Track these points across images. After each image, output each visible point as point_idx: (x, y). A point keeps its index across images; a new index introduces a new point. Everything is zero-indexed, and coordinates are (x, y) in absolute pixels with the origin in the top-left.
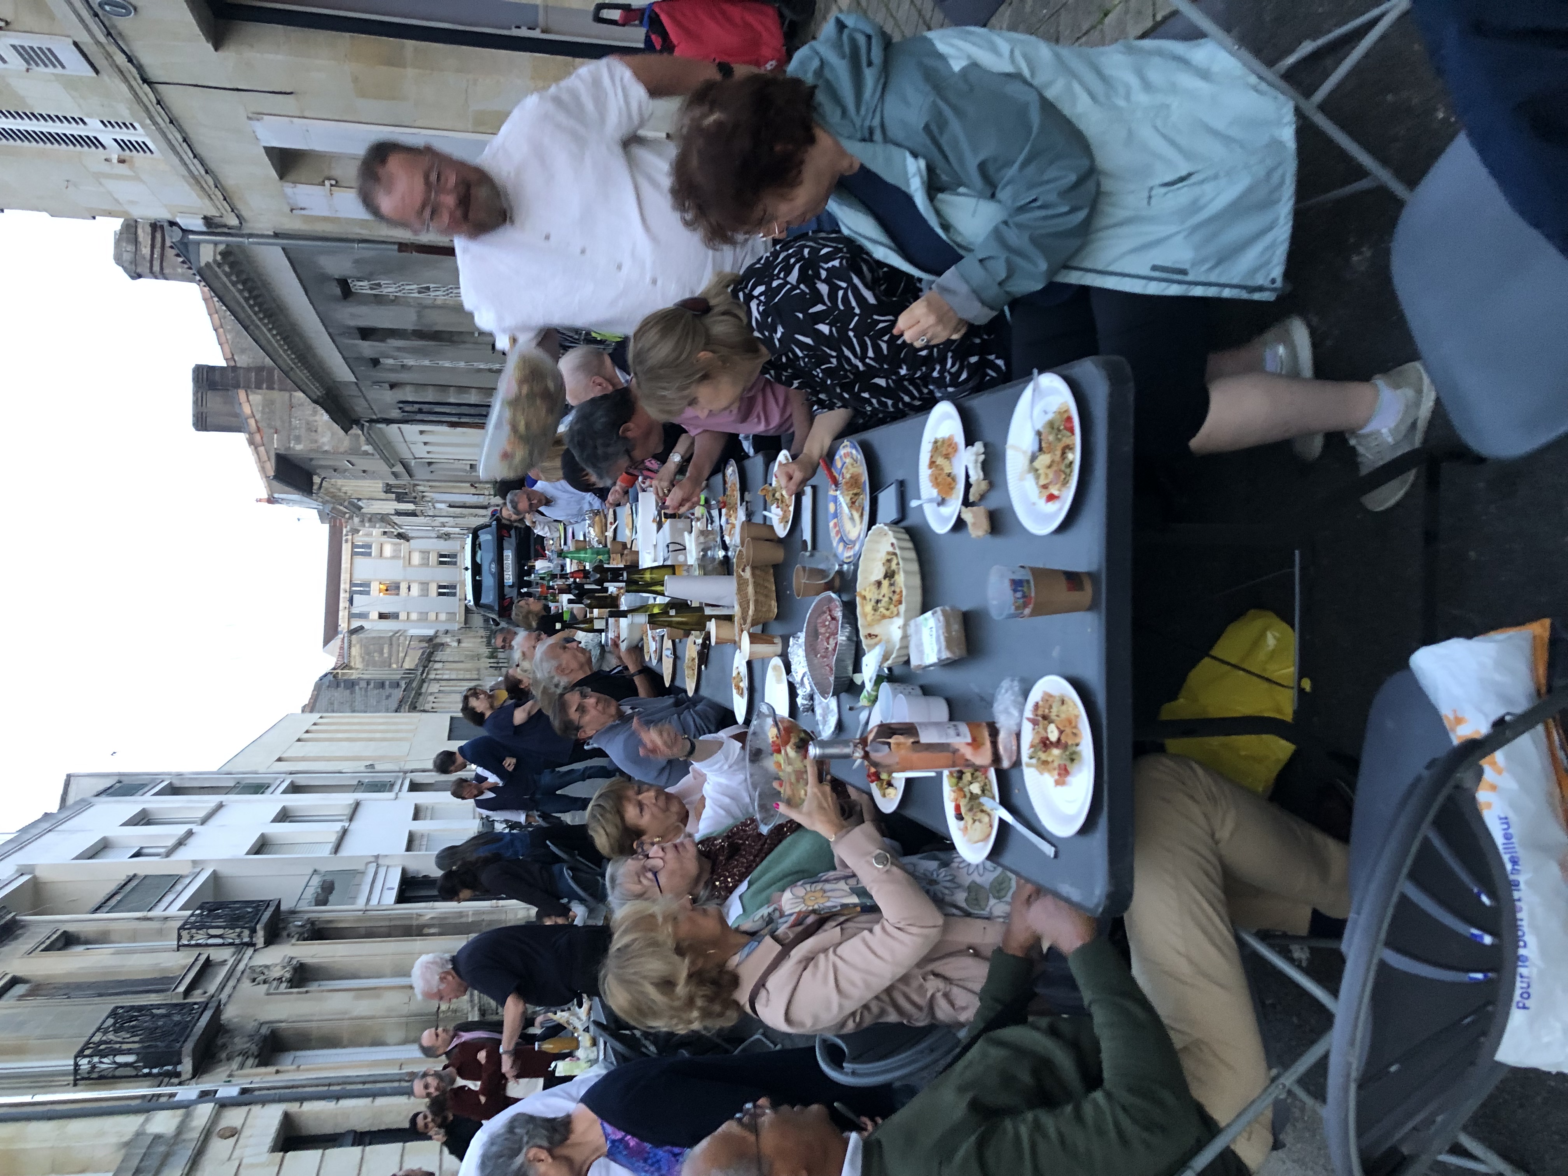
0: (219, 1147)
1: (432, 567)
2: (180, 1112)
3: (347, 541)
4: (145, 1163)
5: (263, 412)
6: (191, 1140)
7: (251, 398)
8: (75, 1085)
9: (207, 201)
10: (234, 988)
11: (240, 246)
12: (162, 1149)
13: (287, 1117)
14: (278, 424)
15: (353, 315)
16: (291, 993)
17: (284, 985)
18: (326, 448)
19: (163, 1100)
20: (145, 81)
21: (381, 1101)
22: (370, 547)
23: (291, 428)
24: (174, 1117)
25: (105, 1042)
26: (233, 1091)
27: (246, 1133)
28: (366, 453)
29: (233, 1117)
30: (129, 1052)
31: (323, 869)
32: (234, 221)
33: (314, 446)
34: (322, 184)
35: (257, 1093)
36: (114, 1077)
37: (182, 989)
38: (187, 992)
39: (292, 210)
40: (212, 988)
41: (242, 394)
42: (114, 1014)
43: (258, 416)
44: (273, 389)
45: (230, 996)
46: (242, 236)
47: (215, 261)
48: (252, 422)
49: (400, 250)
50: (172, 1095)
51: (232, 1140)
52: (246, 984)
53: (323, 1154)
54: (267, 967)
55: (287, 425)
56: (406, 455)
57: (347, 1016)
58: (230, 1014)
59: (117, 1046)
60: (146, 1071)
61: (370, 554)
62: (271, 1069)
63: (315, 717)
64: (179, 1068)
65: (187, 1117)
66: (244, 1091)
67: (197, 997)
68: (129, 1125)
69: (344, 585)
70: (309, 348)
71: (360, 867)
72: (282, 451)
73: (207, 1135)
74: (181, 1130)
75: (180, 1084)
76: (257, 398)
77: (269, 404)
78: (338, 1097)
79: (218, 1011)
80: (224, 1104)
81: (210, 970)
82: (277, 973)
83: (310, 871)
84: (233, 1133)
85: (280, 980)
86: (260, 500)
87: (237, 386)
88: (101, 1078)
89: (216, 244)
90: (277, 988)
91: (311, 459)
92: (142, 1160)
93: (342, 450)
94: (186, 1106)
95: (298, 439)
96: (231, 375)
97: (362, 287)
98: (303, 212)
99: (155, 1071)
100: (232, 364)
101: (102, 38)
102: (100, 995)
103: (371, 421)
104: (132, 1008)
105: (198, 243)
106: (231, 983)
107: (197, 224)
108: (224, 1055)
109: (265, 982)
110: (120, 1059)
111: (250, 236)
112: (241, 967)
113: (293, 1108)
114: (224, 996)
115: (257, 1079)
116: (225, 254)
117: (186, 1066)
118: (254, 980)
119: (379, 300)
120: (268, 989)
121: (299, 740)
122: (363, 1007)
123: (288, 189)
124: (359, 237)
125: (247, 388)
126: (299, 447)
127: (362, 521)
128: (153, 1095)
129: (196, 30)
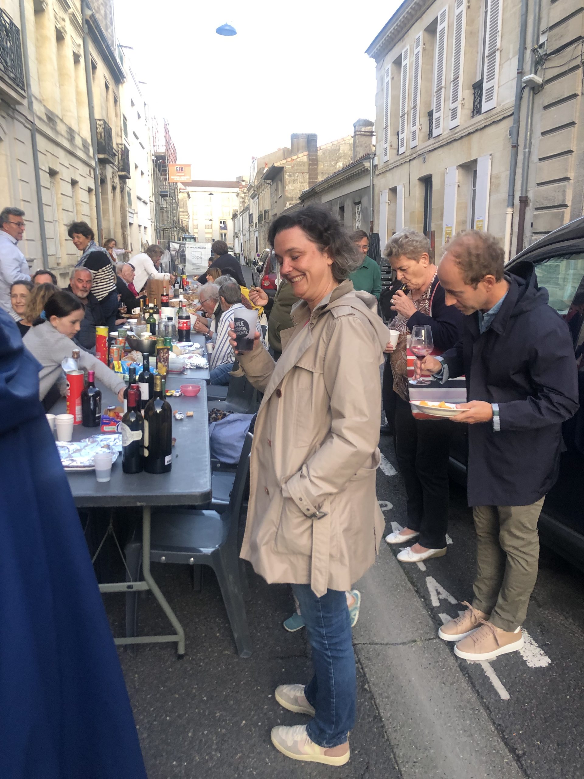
4: (86, 149)
5: (300, 162)
6: (89, 161)
7: (305, 157)
9: (382, 167)
10: (112, 167)
11: (370, 173)
12: (88, 153)
13: (92, 190)
14: (295, 168)
15: (348, 205)
16: (111, 186)
17: (112, 183)
18: (287, 187)
19: (94, 151)
20: (410, 160)
23: (294, 173)
24: (92, 155)
26: (97, 172)
28: (286, 204)
30: (105, 136)
32: (377, 173)
33: (288, 183)
34: (389, 200)
36: (97, 132)
39: (380, 190)
41: (307, 153)
43: (298, 160)
44: (309, 166)
45: (110, 165)
46: (373, 175)
47: (365, 167)
48: (296, 157)
50: (96, 153)
52: (112, 171)
54: (116, 177)
55: (295, 171)
58: (108, 167)
59: (106, 132)
62: (100, 183)
66: (96, 175)
68: (90, 141)
72: (285, 169)
73: (90, 166)
74: (90, 157)
75: (97, 156)
76: (305, 159)
77: (303, 164)
78: (97, 206)
80: (95, 170)
82: (114, 180)
84: (91, 174)
87: (309, 151)
88: (97, 128)
89: (370, 167)
91: (281, 181)
92: (86, 147)
93: (286, 193)
94: (94, 158)
95: (290, 176)
96: (314, 149)
97: (358, 208)
98: (380, 194)
99: (99, 148)
100: (318, 149)
101: (418, 153)
105: (370, 162)
107: (376, 162)
108: (102, 167)
109: (113, 177)
110: (103, 134)
111: (373, 177)
112: (115, 168)
115: (98, 179)
116: (367, 169)
117: (100, 156)
118: (113, 173)
119: (354, 214)
120: (111, 178)
123: (387, 191)
124: (374, 209)
125: (309, 155)
126: (286, 176)
128: (95, 148)
129: (421, 176)
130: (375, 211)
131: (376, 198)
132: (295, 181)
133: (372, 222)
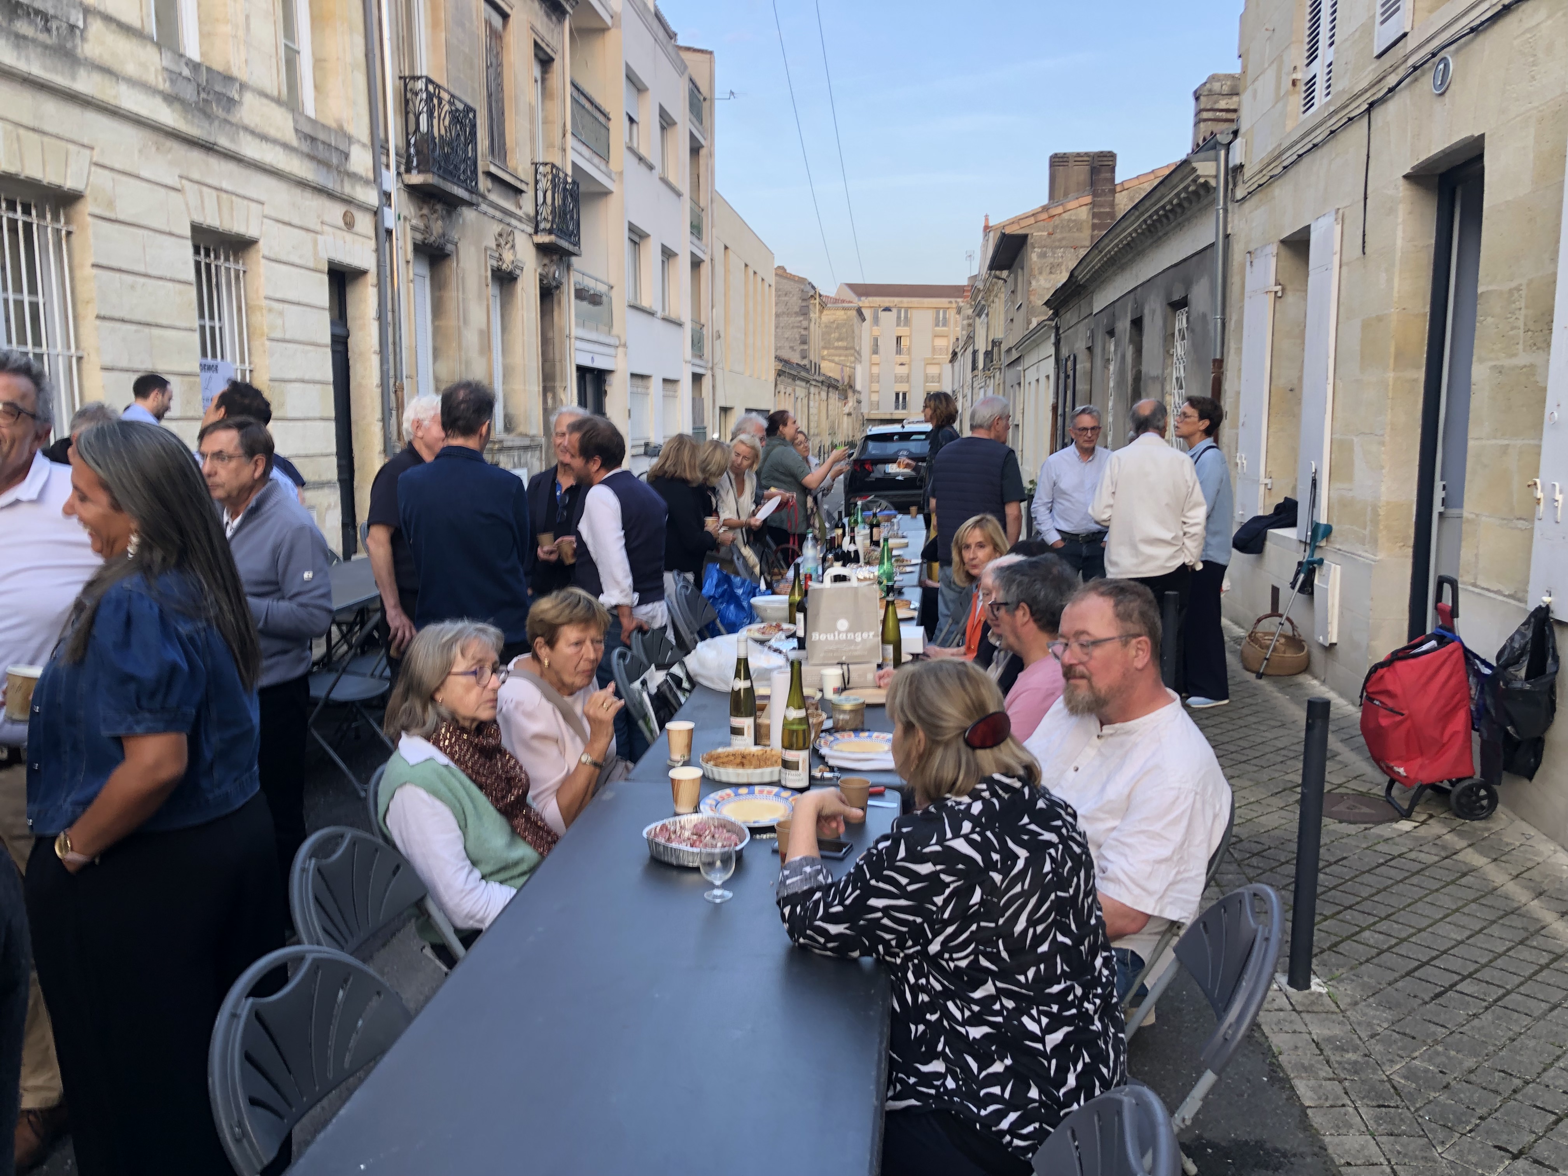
0: (335, 212)
1: (925, 386)
2: (371, 176)
3: (950, 302)
4: (321, 147)
5: (1069, 220)
6: (342, 187)
7: (1084, 208)
8: (400, 78)
9: (1257, 168)
10: (493, 217)
11: (1215, 201)
12: (335, 161)
13: (362, 273)
14: (1058, 236)
15: (1153, 312)
16: (486, 271)
17: (495, 264)
18: (1034, 283)
19: (384, 159)
20: (1372, 105)
21: (375, 360)
22: (944, 325)
23: (1054, 248)
24: (367, 170)
25: (440, 103)
26: (390, 221)
27: (348, 237)
28: (1029, 322)
29: (364, 223)
30: (430, 125)
31: (614, 294)
32: (1240, 193)
33: (1036, 272)
34: (1277, 283)
35: (387, 244)
36: (407, 113)
37: (493, 169)
38: (489, 174)
39: (1249, 252)
40: (493, 197)
41: (1088, 199)
42: (469, 109)
43: (1066, 216)
44: (1093, 230)
45: (485, 214)
46: (1225, 203)
47: (1198, 177)
48: (1060, 210)
49: (1215, 361)
50: (388, 166)
51: (341, 223)
52: (497, 228)
53: (323, 309)
54: (513, 247)
55: (1057, 244)
56: (1028, 361)
57: (461, 323)
58: (468, 214)
59: (436, 114)
60: (413, 141)
61: (937, 325)
62: (410, 256)
63: (771, 279)
64: (414, 172)
65: (367, 182)
66: (389, 232)
67: (483, 184)
68: (360, 129)
69: (906, 301)
70: (1123, 268)
71: (616, 330)
72: (1030, 240)
73: (348, 201)
74: (354, 177)
75: (399, 174)
76: (1084, 214)
77: (1078, 225)
78: (381, 317)
79: (470, 204)
80: (376, 213)
81: (511, 193)
82: (508, 256)
83: (612, 282)
84: (349, 224)
85: (500, 259)
86: (987, 220)
87: (1095, 194)
88: (407, 102)
89: (1216, 177)
90: (491, 257)
91: (1022, 268)
92: (324, 143)
93: (1032, 298)
94: (377, 180)
95: (1043, 255)
96: (1107, 188)
97: (1181, 321)
98: (1248, 264)
99: (412, 150)
100: (1118, 189)
101: (1410, 62)
102: (490, 96)
103: (1057, 329)
104: (474, 126)
105: (1217, 159)
106: (498, 214)
107: (1236, 158)
108: (425, 211)
109: (498, 245)
110: (423, 118)
111: (1226, 211)
112: (514, 222)
113: (372, 278)
114: (484, 207)
115: (401, 243)
116: (1206, 185)
117: (416, 178)
118: (500, 235)
119: (1169, 338)
120: (491, 249)
121: (746, 265)
122: (471, 338)
123: (1273, 248)
124: (1227, 319)
125: (1093, 204)
126: (1034, 257)
127: (968, 318)
128: (388, 150)
129: (1423, 157)
130: (1231, 325)
131: (1235, 279)
132: (1053, 269)
133: (1219, 364)
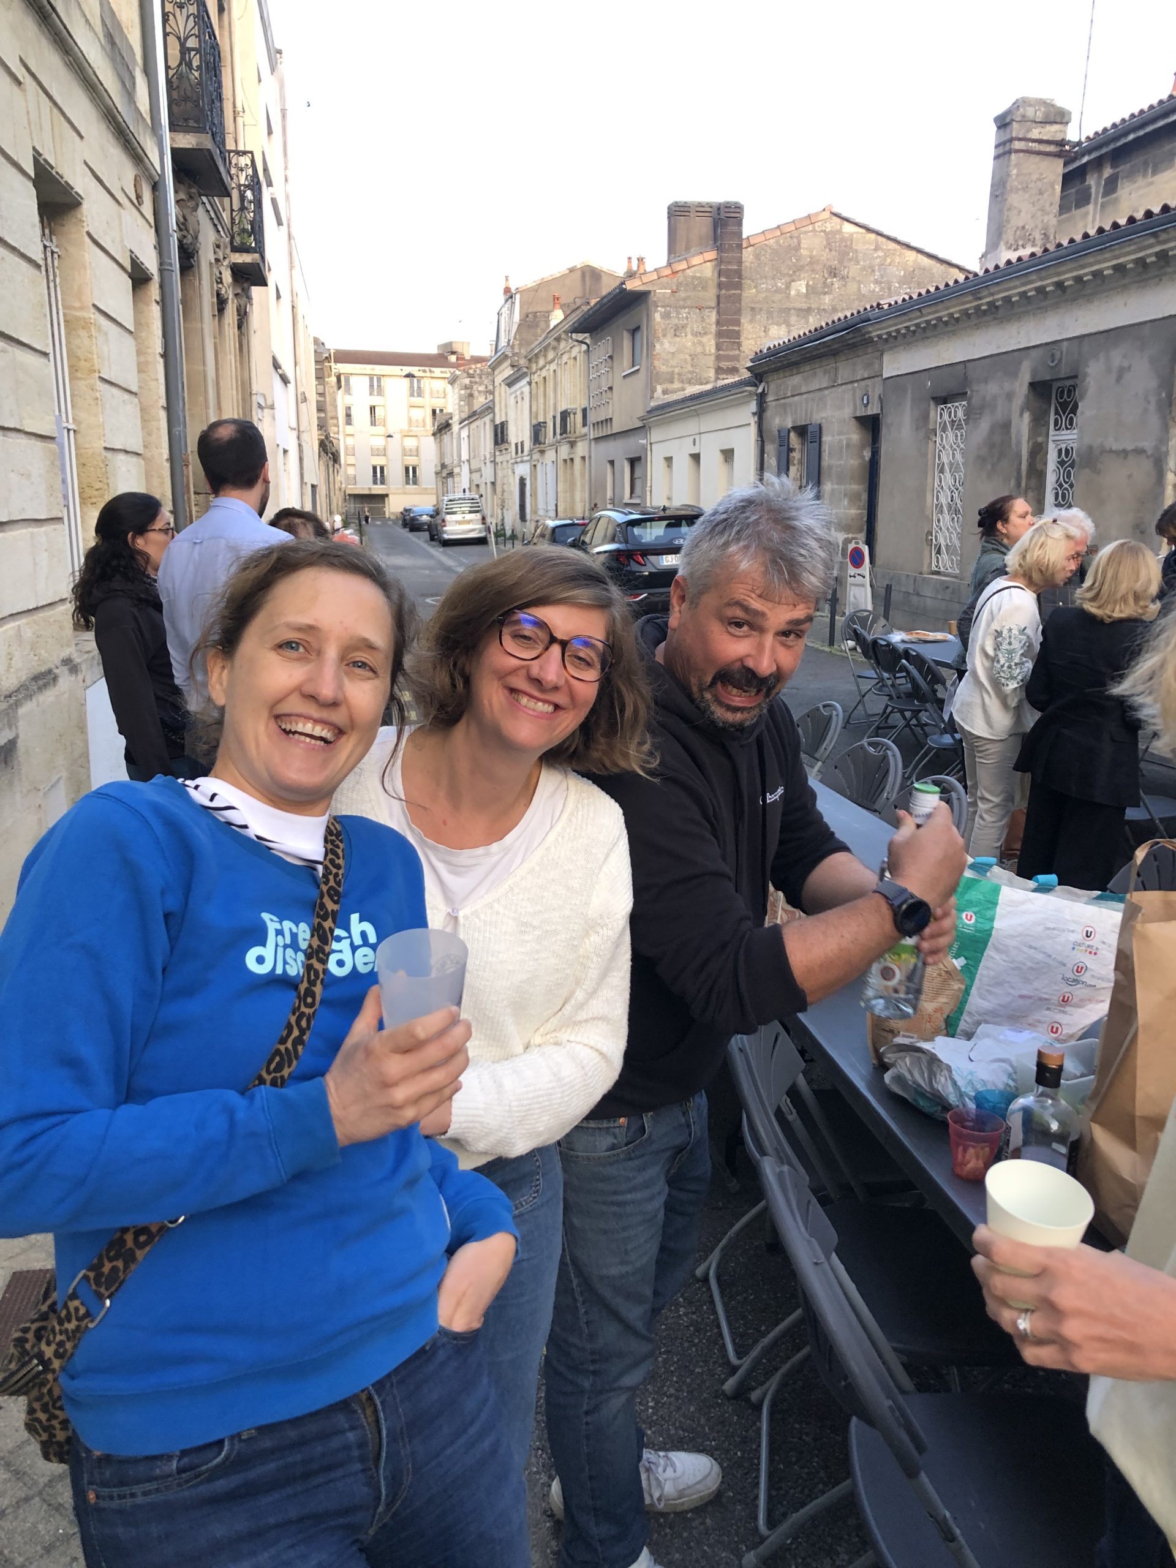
0: (130, 173)
1: (403, 460)
2: (149, 123)
3: (424, 371)
4: (118, 58)
5: (694, 277)
6: (138, 132)
7: (709, 264)
10: (212, 219)
12: (129, 85)
13: (145, 280)
14: (682, 294)
16: (213, 295)
17: (218, 286)
18: (658, 346)
22: (419, 395)
23: (678, 308)
27: (139, 218)
28: (653, 391)
29: (147, 200)
30: (200, 58)
33: (660, 334)
41: (712, 255)
43: (689, 272)
44: (718, 289)
48: (683, 265)
51: (135, 197)
52: (213, 235)
54: (228, 264)
55: (682, 303)
57: (206, 368)
58: (200, 209)
64: (180, 129)
65: (152, 132)
68: (136, 44)
72: (652, 298)
73: (138, 157)
74: (144, 119)
76: (708, 271)
77: (703, 284)
78: (168, 353)
80: (157, 185)
82: (226, 277)
84: (138, 199)
85: (221, 279)
86: (507, 281)
87: (720, 249)
90: (216, 275)
92: (119, 52)
93: (656, 363)
94: (157, 131)
95: (666, 316)
96: (734, 243)
100: (745, 244)
103: (763, 395)
106: (214, 216)
113: (155, 290)
114: (207, 202)
117: (180, 140)
120: (213, 264)
122: (209, 389)
125: (719, 261)
126: (657, 317)
132: (678, 330)
